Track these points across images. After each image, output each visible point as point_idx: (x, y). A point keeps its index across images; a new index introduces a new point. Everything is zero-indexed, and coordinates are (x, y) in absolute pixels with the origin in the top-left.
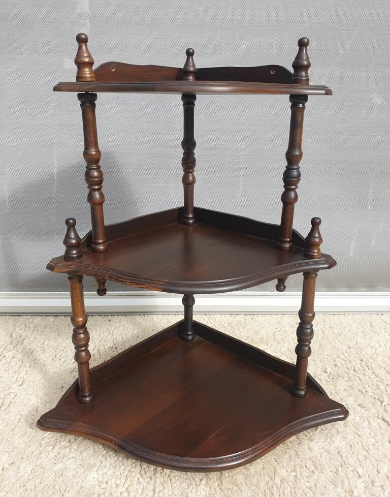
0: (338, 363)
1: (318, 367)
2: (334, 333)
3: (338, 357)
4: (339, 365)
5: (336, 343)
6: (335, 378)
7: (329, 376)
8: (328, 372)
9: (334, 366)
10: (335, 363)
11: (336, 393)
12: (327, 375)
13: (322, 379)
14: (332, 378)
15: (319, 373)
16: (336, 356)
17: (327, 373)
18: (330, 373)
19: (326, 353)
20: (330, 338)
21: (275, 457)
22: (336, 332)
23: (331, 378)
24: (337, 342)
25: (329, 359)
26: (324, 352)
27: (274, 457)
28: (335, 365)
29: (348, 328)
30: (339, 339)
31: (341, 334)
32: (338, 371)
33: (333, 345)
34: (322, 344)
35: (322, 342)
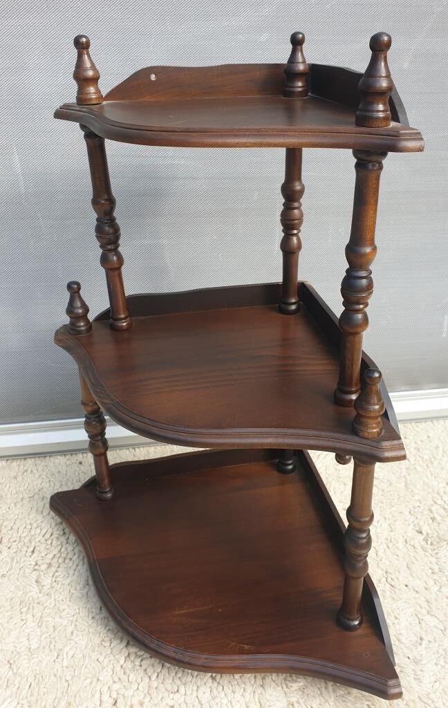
0: (436, 516)
1: (409, 525)
2: (422, 458)
3: (435, 503)
4: (438, 518)
5: (428, 478)
6: (435, 544)
7: (426, 540)
8: (424, 533)
9: (431, 521)
10: (432, 515)
11: (440, 570)
12: (423, 537)
13: (416, 546)
14: (431, 544)
15: (410, 535)
16: (432, 503)
17: (421, 533)
18: (427, 534)
19: (417, 498)
20: (419, 469)
21: (369, 703)
22: (426, 457)
23: (429, 543)
24: (429, 475)
25: (422, 508)
26: (413, 496)
27: (367, 703)
28: (433, 519)
29: (441, 448)
30: (432, 469)
31: (433, 460)
32: (437, 528)
33: (424, 482)
34: (409, 482)
35: (407, 477)
